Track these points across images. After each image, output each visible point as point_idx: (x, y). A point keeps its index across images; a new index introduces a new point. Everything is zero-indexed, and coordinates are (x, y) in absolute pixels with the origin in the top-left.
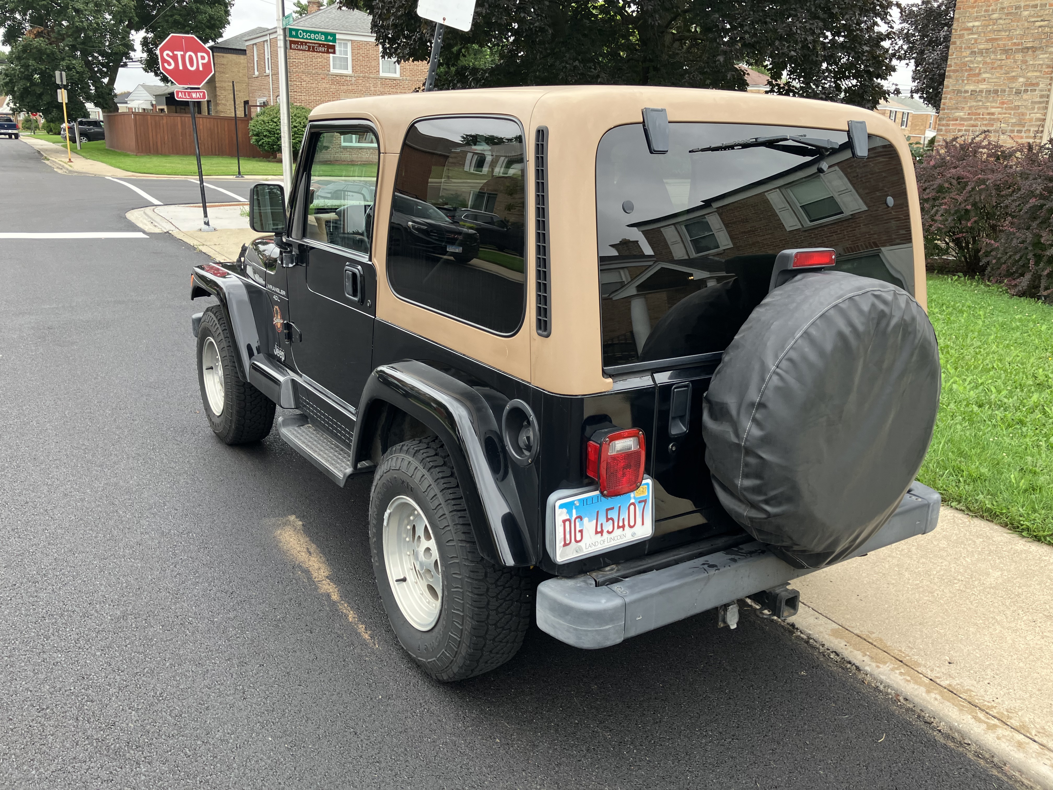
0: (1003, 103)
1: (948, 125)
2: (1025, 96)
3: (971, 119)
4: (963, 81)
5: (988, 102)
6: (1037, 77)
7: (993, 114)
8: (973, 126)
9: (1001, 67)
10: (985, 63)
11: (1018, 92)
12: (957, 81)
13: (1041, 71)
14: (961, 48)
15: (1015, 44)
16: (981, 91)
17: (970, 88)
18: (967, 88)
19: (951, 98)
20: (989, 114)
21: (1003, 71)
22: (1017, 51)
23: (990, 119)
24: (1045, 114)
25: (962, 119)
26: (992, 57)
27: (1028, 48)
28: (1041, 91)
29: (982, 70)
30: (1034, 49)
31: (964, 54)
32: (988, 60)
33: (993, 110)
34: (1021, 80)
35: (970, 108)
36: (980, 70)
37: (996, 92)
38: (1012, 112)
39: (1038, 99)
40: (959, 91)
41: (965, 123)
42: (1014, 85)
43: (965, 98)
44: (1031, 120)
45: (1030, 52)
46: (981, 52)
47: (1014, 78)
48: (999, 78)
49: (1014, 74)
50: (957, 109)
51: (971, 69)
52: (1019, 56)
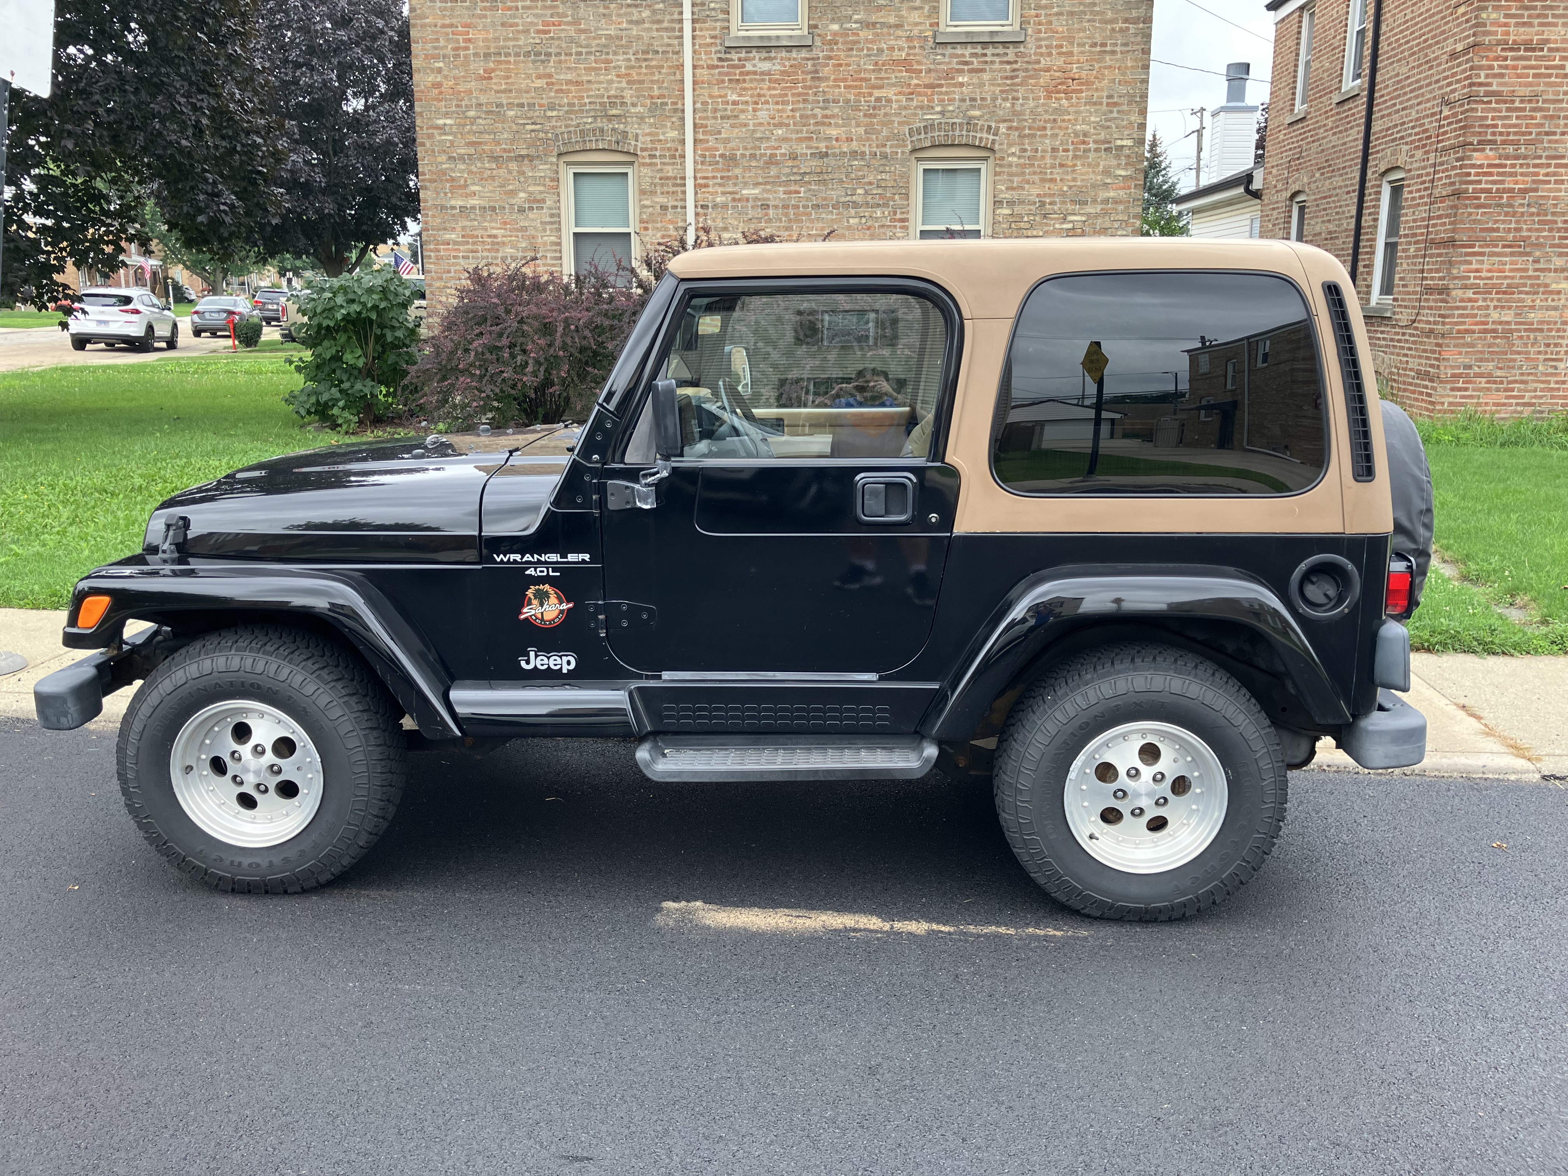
0: (505, 223)
1: (438, 251)
2: (531, 216)
3: (467, 243)
4: (446, 194)
5: (485, 221)
6: (541, 192)
7: (495, 236)
8: (472, 251)
9: (492, 178)
10: (470, 172)
11: (521, 210)
12: (438, 193)
13: (544, 185)
14: (433, 151)
15: (505, 150)
16: (473, 208)
17: (458, 203)
18: (453, 203)
19: (434, 216)
20: (490, 236)
21: (497, 184)
22: (510, 159)
23: (493, 243)
24: (560, 237)
25: (456, 243)
26: (479, 165)
27: (522, 156)
28: (550, 209)
29: (469, 182)
30: (531, 158)
31: (439, 159)
32: (473, 168)
33: (495, 232)
34: (522, 195)
35: (464, 228)
36: (466, 181)
37: (493, 209)
38: (520, 234)
39: (548, 219)
40: (443, 207)
41: (462, 248)
42: (514, 201)
43: (453, 215)
44: (545, 244)
45: (526, 162)
46: (462, 158)
47: (513, 193)
48: (494, 192)
49: (511, 187)
50: (445, 229)
51: (453, 179)
52: (513, 166)
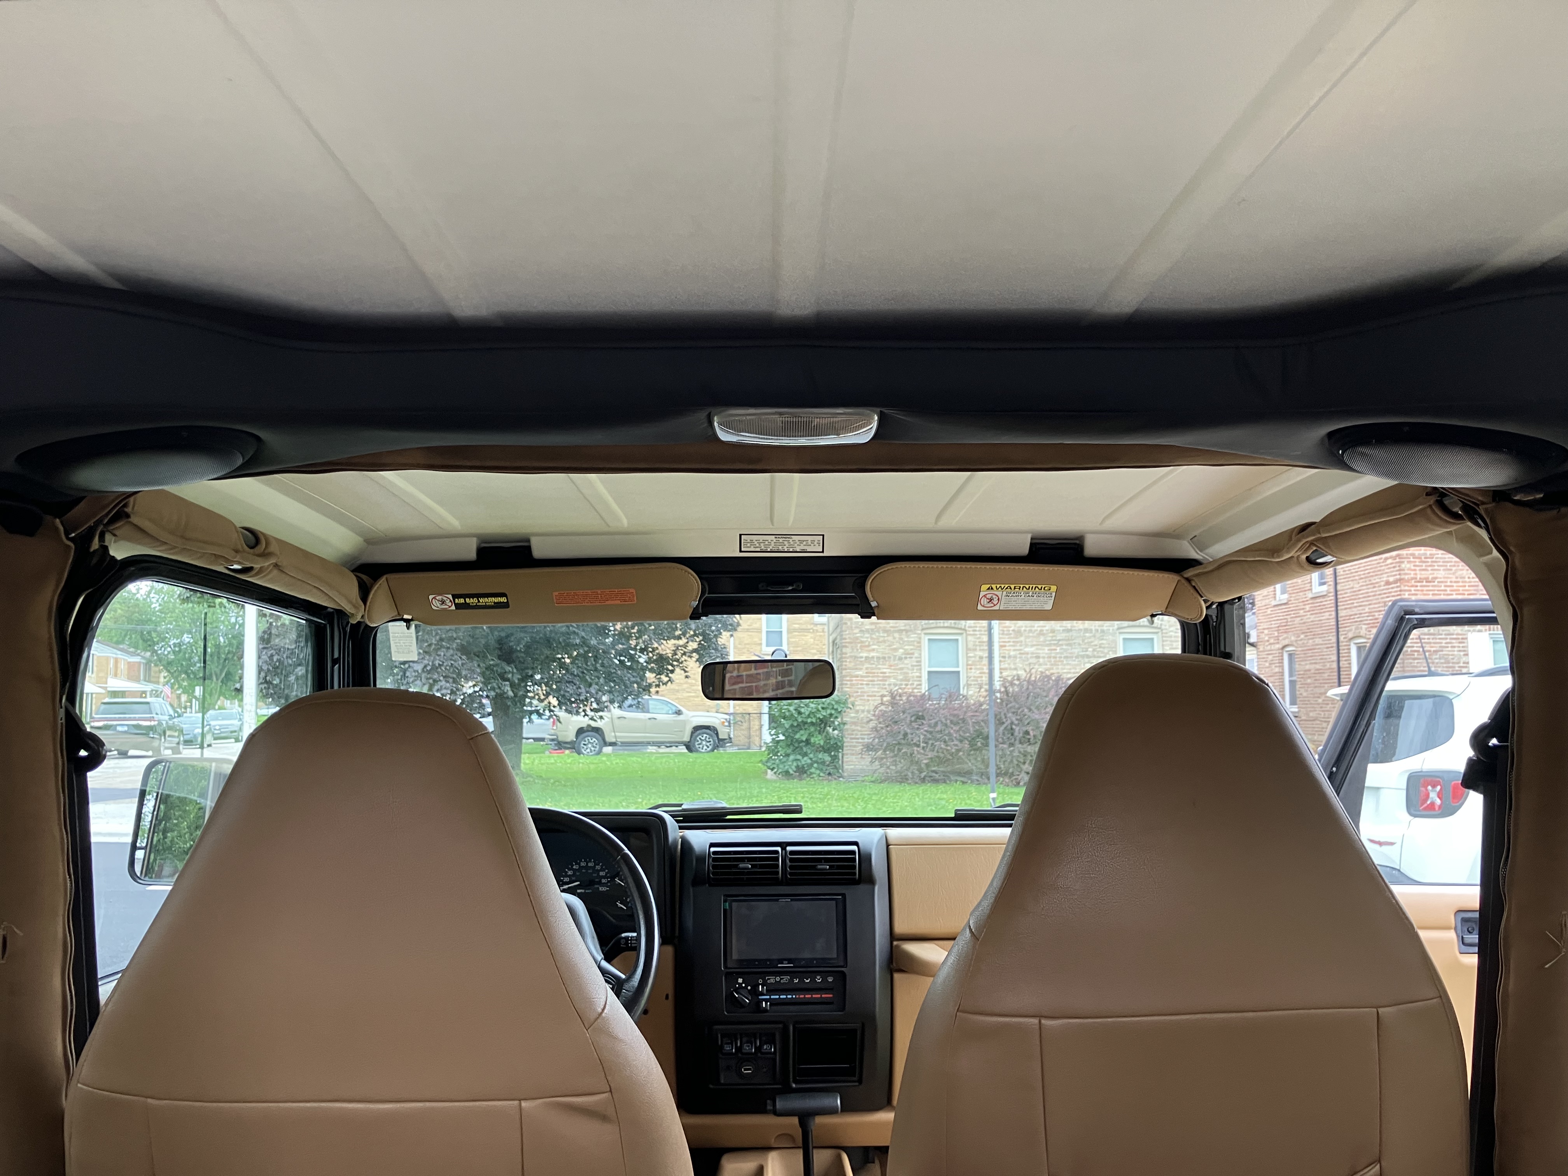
0: (891, 666)
1: (852, 681)
2: (906, 662)
3: (869, 676)
4: (857, 650)
5: (879, 664)
6: (911, 649)
7: (885, 673)
8: (871, 681)
9: (884, 641)
10: (872, 638)
11: (900, 659)
12: (853, 649)
13: (914, 645)
14: (852, 627)
15: (892, 627)
16: (873, 657)
17: (864, 655)
18: (861, 655)
19: (850, 662)
20: (882, 673)
21: (887, 644)
22: (895, 631)
23: (883, 677)
24: (921, 673)
25: (862, 676)
26: (877, 634)
27: (902, 630)
28: (916, 658)
29: (871, 643)
30: (907, 631)
31: (855, 631)
32: (874, 636)
33: (885, 670)
34: (901, 651)
35: (867, 668)
36: (869, 642)
37: (884, 658)
38: (899, 672)
39: (915, 664)
40: (856, 657)
41: (865, 679)
42: (895, 654)
43: (861, 661)
44: (913, 677)
45: (904, 633)
46: (867, 631)
47: (896, 650)
48: (885, 649)
49: (895, 647)
50: (856, 669)
51: (862, 642)
52: (897, 635)
